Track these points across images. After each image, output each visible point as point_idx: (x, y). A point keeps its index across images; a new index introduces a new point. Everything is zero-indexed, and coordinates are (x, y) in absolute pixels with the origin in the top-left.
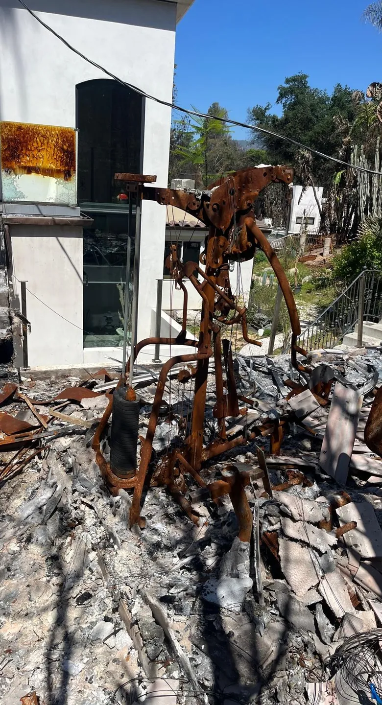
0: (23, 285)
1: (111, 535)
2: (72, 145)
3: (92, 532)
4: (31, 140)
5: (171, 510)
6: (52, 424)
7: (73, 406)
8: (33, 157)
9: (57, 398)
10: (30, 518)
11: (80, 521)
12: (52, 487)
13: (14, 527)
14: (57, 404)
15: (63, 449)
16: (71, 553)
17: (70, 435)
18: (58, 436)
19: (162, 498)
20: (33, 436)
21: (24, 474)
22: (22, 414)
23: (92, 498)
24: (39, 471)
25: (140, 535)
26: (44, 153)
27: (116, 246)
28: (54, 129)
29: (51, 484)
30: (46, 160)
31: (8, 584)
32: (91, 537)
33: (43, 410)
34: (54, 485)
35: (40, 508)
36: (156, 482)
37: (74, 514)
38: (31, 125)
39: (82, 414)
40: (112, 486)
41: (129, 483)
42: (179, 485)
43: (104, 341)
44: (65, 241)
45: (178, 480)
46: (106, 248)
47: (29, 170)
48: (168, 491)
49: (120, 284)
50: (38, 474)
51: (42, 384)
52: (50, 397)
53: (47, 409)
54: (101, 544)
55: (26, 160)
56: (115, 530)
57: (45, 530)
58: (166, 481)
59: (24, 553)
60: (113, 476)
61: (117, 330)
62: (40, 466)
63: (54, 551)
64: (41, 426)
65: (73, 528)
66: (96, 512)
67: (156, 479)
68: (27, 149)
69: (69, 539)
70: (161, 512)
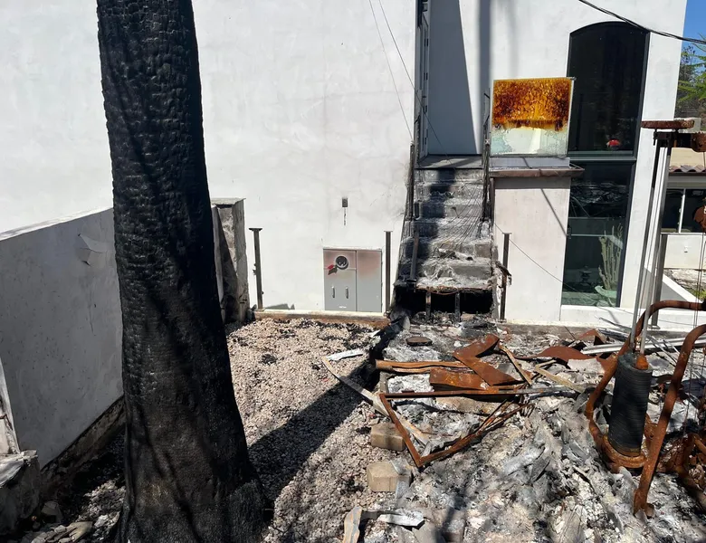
0: (507, 237)
1: (611, 516)
2: (566, 94)
3: (588, 507)
4: (524, 94)
5: (684, 504)
6: (536, 382)
7: (559, 366)
8: (525, 110)
9: (540, 355)
10: (515, 474)
11: (573, 492)
12: (540, 447)
13: (498, 480)
14: (541, 361)
15: (548, 410)
16: (562, 524)
17: (557, 396)
18: (544, 395)
19: (673, 487)
20: (516, 390)
21: (505, 429)
22: (504, 366)
23: (586, 469)
24: (521, 428)
25: (647, 524)
26: (536, 106)
27: (596, 196)
28: (549, 80)
29: (539, 444)
30: (537, 111)
31: (494, 537)
32: (586, 512)
33: (525, 366)
34: (542, 447)
35: (526, 467)
36: (664, 468)
37: (564, 482)
38: (525, 80)
39: (570, 376)
40: (611, 461)
41: (632, 462)
42: (697, 477)
43: (578, 299)
44: (551, 192)
45: (693, 472)
46: (586, 198)
47: (519, 124)
48: (680, 481)
49: (603, 237)
50: (520, 431)
51: (519, 338)
52: (531, 353)
53: (530, 365)
54: (599, 522)
55: (517, 115)
56: (617, 511)
57: (531, 492)
58: (678, 469)
59: (509, 511)
60: (613, 450)
61: (596, 288)
62: (523, 423)
63: (542, 517)
64: (524, 381)
65: (563, 497)
66: (591, 486)
67: (665, 465)
68: (519, 103)
69: (559, 508)
70: (672, 504)
